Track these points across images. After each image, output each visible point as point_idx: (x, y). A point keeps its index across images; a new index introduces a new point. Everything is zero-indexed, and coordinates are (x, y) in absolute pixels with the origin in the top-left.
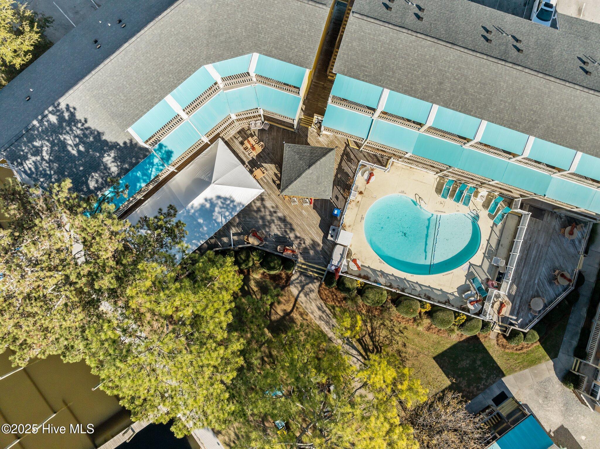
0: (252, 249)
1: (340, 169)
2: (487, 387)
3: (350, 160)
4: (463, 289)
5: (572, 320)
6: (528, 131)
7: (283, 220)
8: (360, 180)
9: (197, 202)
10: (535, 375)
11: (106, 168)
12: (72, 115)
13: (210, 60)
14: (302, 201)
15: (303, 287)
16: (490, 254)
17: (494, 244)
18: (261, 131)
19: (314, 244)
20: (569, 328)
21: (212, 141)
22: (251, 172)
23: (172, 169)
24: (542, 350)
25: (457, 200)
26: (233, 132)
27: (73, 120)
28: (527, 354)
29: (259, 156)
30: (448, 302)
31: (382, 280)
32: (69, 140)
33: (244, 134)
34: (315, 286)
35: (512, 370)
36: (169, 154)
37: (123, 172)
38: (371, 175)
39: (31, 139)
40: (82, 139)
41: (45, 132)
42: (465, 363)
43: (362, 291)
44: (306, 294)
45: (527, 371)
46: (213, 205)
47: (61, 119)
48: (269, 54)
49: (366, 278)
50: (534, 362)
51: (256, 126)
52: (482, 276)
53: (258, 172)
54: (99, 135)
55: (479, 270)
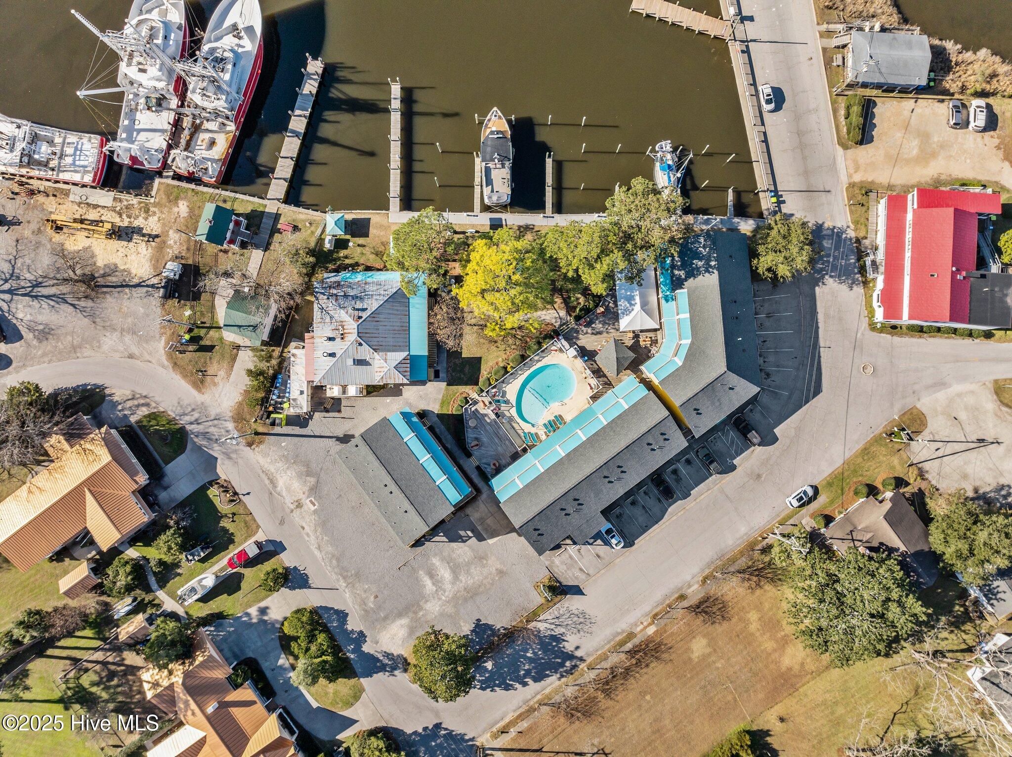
0: (597, 306)
1: (605, 376)
2: (448, 371)
3: (606, 384)
4: (504, 393)
5: (449, 437)
6: (568, 455)
7: (600, 333)
8: (594, 382)
9: (637, 299)
10: (435, 399)
11: (679, 270)
12: (709, 272)
13: (692, 343)
14: (603, 346)
15: (561, 318)
16: (511, 419)
17: (515, 425)
18: (650, 351)
19: (578, 339)
20: (446, 433)
21: (661, 323)
22: (634, 332)
23: (660, 296)
24: (445, 412)
25: (549, 422)
26: (659, 337)
27: (707, 271)
28: (449, 403)
29: (639, 341)
30: (503, 382)
31: (536, 358)
32: (700, 263)
33: (654, 342)
34: (557, 325)
35: (446, 390)
36: (667, 301)
37: (673, 275)
38: (591, 388)
39: (711, 249)
40: (698, 269)
41: (710, 256)
42: (467, 369)
43: (539, 344)
44: (556, 318)
45: (441, 397)
46: (631, 305)
47: (711, 266)
48: (677, 370)
49: (543, 351)
50: (442, 404)
51: (654, 350)
52: (504, 407)
53: (631, 335)
54: (695, 276)
55: (508, 408)
